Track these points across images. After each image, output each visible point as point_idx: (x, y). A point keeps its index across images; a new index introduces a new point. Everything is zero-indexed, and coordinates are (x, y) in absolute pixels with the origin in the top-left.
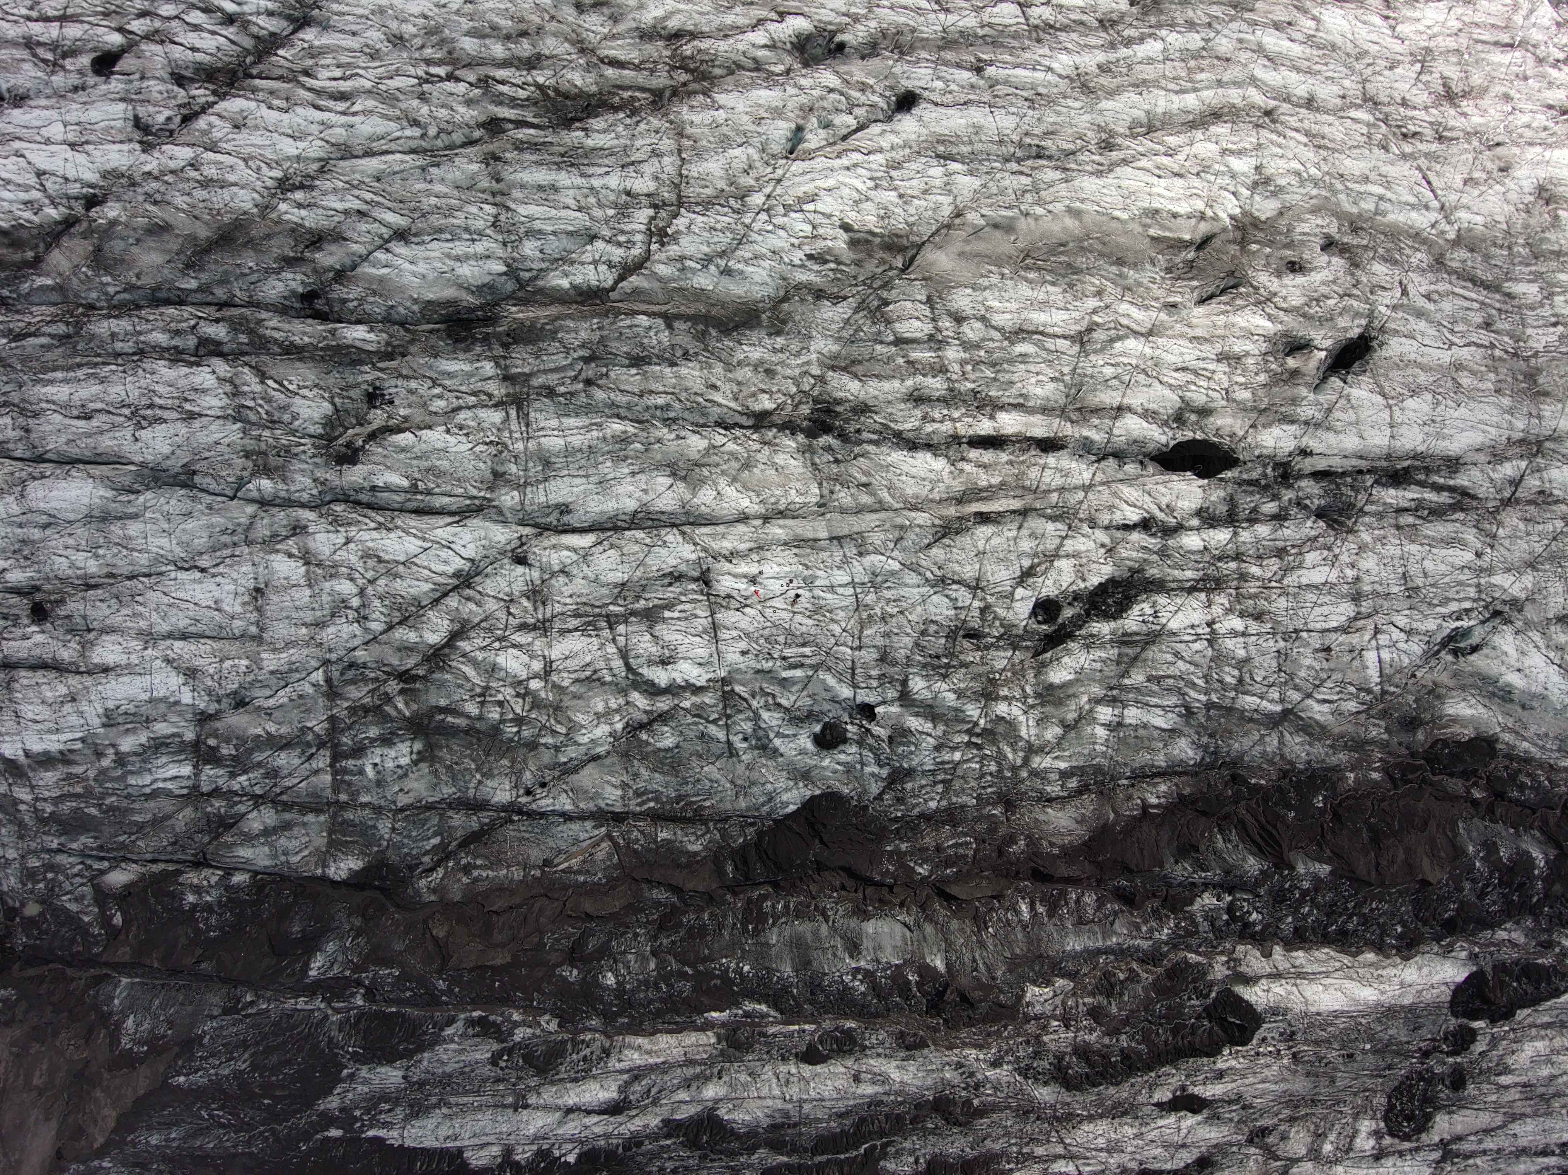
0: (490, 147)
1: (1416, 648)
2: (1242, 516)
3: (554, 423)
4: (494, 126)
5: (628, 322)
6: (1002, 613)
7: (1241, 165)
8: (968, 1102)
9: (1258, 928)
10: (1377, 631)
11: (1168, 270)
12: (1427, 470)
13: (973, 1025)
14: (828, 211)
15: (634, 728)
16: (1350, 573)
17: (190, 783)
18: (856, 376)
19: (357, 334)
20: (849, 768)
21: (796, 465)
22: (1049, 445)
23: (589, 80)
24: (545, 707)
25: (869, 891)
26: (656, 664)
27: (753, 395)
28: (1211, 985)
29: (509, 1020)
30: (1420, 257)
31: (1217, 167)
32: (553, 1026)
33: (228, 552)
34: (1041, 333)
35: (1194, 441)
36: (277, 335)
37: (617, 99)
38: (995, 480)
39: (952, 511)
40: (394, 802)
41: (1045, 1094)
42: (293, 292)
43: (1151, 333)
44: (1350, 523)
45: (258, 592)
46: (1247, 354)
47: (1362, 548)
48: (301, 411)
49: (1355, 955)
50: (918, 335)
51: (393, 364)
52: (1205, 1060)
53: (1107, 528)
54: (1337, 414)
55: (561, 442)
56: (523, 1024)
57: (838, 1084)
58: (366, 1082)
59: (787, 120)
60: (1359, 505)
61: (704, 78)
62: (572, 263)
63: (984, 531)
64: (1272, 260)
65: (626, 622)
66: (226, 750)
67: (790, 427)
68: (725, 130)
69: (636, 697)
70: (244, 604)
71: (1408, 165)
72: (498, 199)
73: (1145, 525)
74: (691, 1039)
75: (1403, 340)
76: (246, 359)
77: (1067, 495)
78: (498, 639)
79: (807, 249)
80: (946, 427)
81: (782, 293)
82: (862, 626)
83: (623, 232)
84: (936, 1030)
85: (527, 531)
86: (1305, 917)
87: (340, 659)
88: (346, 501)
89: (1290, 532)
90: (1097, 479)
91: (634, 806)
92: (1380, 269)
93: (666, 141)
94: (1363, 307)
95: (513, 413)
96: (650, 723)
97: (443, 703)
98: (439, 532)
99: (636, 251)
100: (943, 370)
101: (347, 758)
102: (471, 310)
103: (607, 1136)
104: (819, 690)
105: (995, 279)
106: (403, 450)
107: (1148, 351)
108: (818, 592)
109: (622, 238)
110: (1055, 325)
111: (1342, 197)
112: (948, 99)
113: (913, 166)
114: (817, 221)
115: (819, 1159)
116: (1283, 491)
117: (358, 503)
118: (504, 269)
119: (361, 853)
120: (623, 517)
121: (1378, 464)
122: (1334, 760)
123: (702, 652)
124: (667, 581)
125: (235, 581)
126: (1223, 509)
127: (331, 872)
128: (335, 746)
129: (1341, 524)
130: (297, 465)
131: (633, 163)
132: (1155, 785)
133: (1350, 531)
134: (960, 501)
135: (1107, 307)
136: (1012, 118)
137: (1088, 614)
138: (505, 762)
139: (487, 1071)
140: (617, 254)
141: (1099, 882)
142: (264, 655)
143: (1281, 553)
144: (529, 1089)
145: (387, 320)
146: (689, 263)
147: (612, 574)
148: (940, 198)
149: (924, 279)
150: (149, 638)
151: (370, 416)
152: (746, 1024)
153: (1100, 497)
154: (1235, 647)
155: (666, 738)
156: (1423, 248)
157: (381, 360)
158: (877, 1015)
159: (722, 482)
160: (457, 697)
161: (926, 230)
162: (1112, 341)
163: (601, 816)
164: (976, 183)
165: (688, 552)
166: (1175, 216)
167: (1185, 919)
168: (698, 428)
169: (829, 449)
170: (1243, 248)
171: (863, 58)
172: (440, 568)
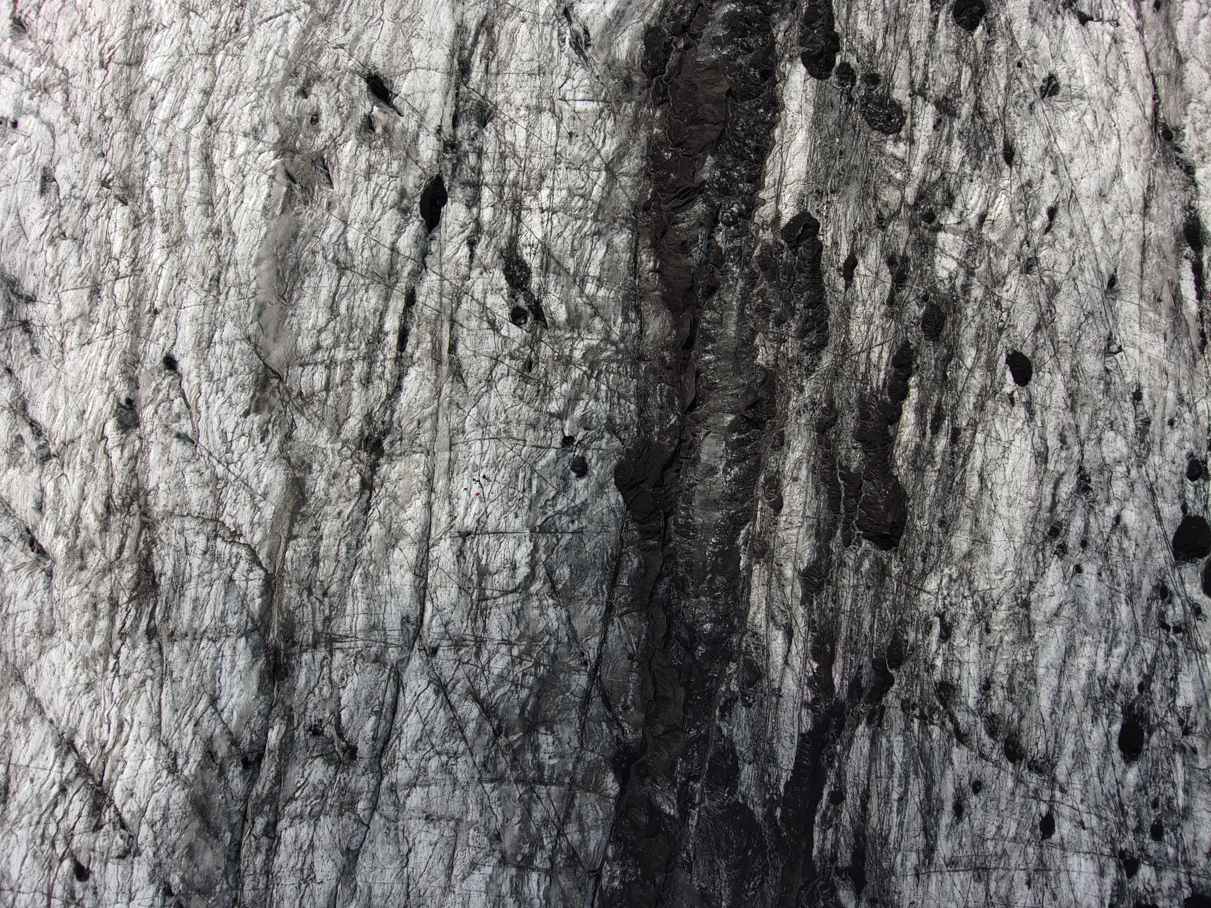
0: (164, 638)
1: (579, 73)
2: (475, 178)
3: (348, 619)
4: (151, 633)
5: (289, 564)
6: (515, 346)
7: (242, 145)
8: (823, 410)
9: (743, 207)
10: (563, 99)
11: (306, 203)
12: (462, 48)
13: (774, 401)
14: (234, 424)
15: (554, 592)
16: (523, 112)
17: (543, 875)
18: (346, 419)
19: (273, 737)
20: (601, 458)
21: (399, 467)
22: (410, 299)
23: (130, 568)
24: (531, 647)
25: (682, 454)
26: (514, 573)
27: (349, 488)
28: (776, 243)
29: (724, 693)
30: (320, 32)
31: (240, 163)
32: (733, 666)
33: (400, 833)
34: (335, 294)
35: (421, 203)
36: (267, 787)
37: (144, 552)
38: (428, 338)
39: (445, 368)
40: (576, 748)
41: (826, 360)
42: (241, 773)
43: (345, 222)
44: (491, 106)
45: (428, 818)
46: (368, 160)
47: (508, 101)
48: (318, 778)
49: (774, 142)
50: (324, 376)
51: (296, 716)
52: (824, 253)
53: (470, 269)
54: (416, 105)
55: (361, 616)
56: (728, 685)
57: (796, 491)
58: (749, 788)
59: (171, 443)
60: (479, 98)
61: (138, 493)
62: (245, 595)
63: (460, 348)
64: (308, 134)
65: (484, 589)
66: (526, 850)
67: (374, 467)
68: (172, 485)
69: (533, 589)
70: (434, 827)
71: (257, 31)
72: (198, 636)
73: (472, 244)
74: (755, 580)
75: (373, 52)
76: (280, 808)
77: (445, 292)
78: (483, 671)
79: (257, 441)
80: (389, 364)
81: (284, 461)
82: (510, 437)
83: (230, 560)
84: (774, 425)
85: (416, 645)
86: (741, 175)
87: (479, 772)
88: (381, 757)
89: (491, 148)
90: (437, 271)
91: (604, 598)
92: (324, 61)
93: (174, 524)
94: (348, 76)
95: (338, 645)
96: (552, 581)
97: (517, 711)
98: (407, 701)
99: (243, 552)
100: (350, 363)
101: (543, 775)
102: (268, 663)
103: (805, 641)
104: (547, 471)
105: (294, 321)
106: (352, 717)
107: (357, 226)
108: (484, 463)
109: (234, 561)
110: (331, 285)
111: (272, 80)
112: (172, 335)
113: (212, 364)
114: (240, 432)
115: (842, 510)
116: (463, 149)
117: (383, 750)
118: (243, 639)
119: (604, 773)
120: (417, 583)
121: (453, 82)
122: (644, 141)
123: (512, 543)
124: (462, 560)
125: (419, 831)
126: (469, 191)
127: (613, 793)
128: (534, 781)
129: (491, 112)
130: (352, 785)
131: (186, 547)
132: (642, 262)
133: (496, 107)
134: (440, 362)
135: (323, 249)
136: (190, 295)
137: (525, 290)
138: (561, 676)
139: (754, 711)
140: (243, 565)
141: (698, 307)
142: (469, 819)
143: (503, 156)
144: (770, 685)
145: (267, 717)
146: (256, 520)
147: (452, 595)
148: (236, 349)
149: (288, 367)
150: (448, 889)
151: (328, 735)
152: (752, 545)
153: (449, 270)
154: (560, 196)
155: (564, 572)
156: (313, 29)
157: (292, 724)
158: (758, 461)
159: (403, 516)
160: (516, 702)
161: (256, 361)
162: (347, 248)
163: (607, 619)
164: (229, 324)
165: (445, 544)
166: (269, 196)
167: (729, 255)
168: (366, 526)
169: (392, 443)
170: (298, 152)
171: (138, 388)
172: (431, 703)
